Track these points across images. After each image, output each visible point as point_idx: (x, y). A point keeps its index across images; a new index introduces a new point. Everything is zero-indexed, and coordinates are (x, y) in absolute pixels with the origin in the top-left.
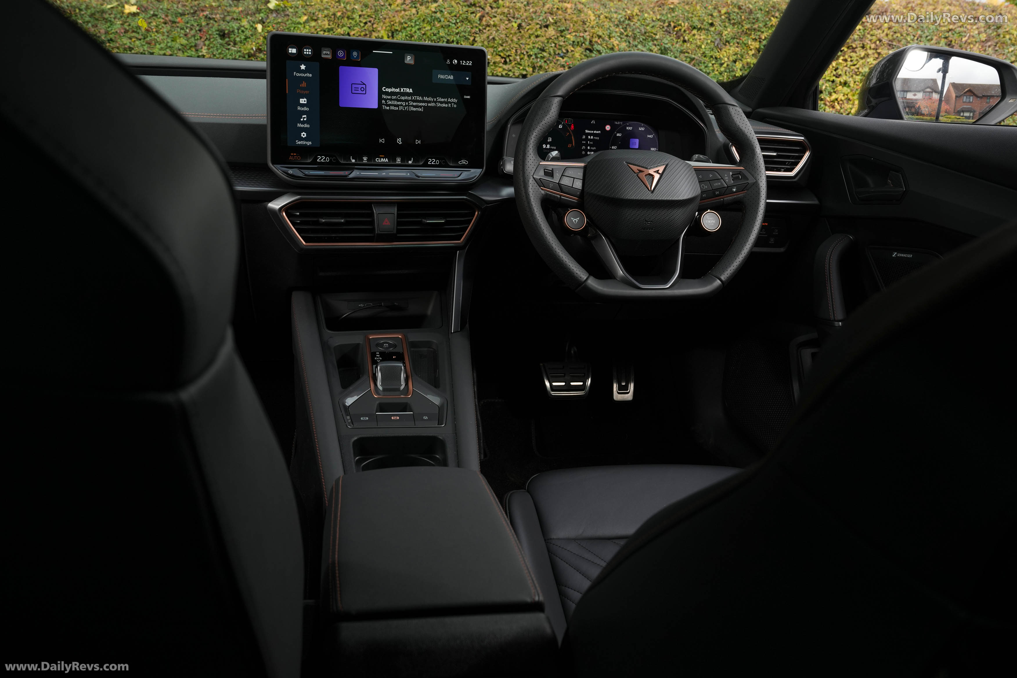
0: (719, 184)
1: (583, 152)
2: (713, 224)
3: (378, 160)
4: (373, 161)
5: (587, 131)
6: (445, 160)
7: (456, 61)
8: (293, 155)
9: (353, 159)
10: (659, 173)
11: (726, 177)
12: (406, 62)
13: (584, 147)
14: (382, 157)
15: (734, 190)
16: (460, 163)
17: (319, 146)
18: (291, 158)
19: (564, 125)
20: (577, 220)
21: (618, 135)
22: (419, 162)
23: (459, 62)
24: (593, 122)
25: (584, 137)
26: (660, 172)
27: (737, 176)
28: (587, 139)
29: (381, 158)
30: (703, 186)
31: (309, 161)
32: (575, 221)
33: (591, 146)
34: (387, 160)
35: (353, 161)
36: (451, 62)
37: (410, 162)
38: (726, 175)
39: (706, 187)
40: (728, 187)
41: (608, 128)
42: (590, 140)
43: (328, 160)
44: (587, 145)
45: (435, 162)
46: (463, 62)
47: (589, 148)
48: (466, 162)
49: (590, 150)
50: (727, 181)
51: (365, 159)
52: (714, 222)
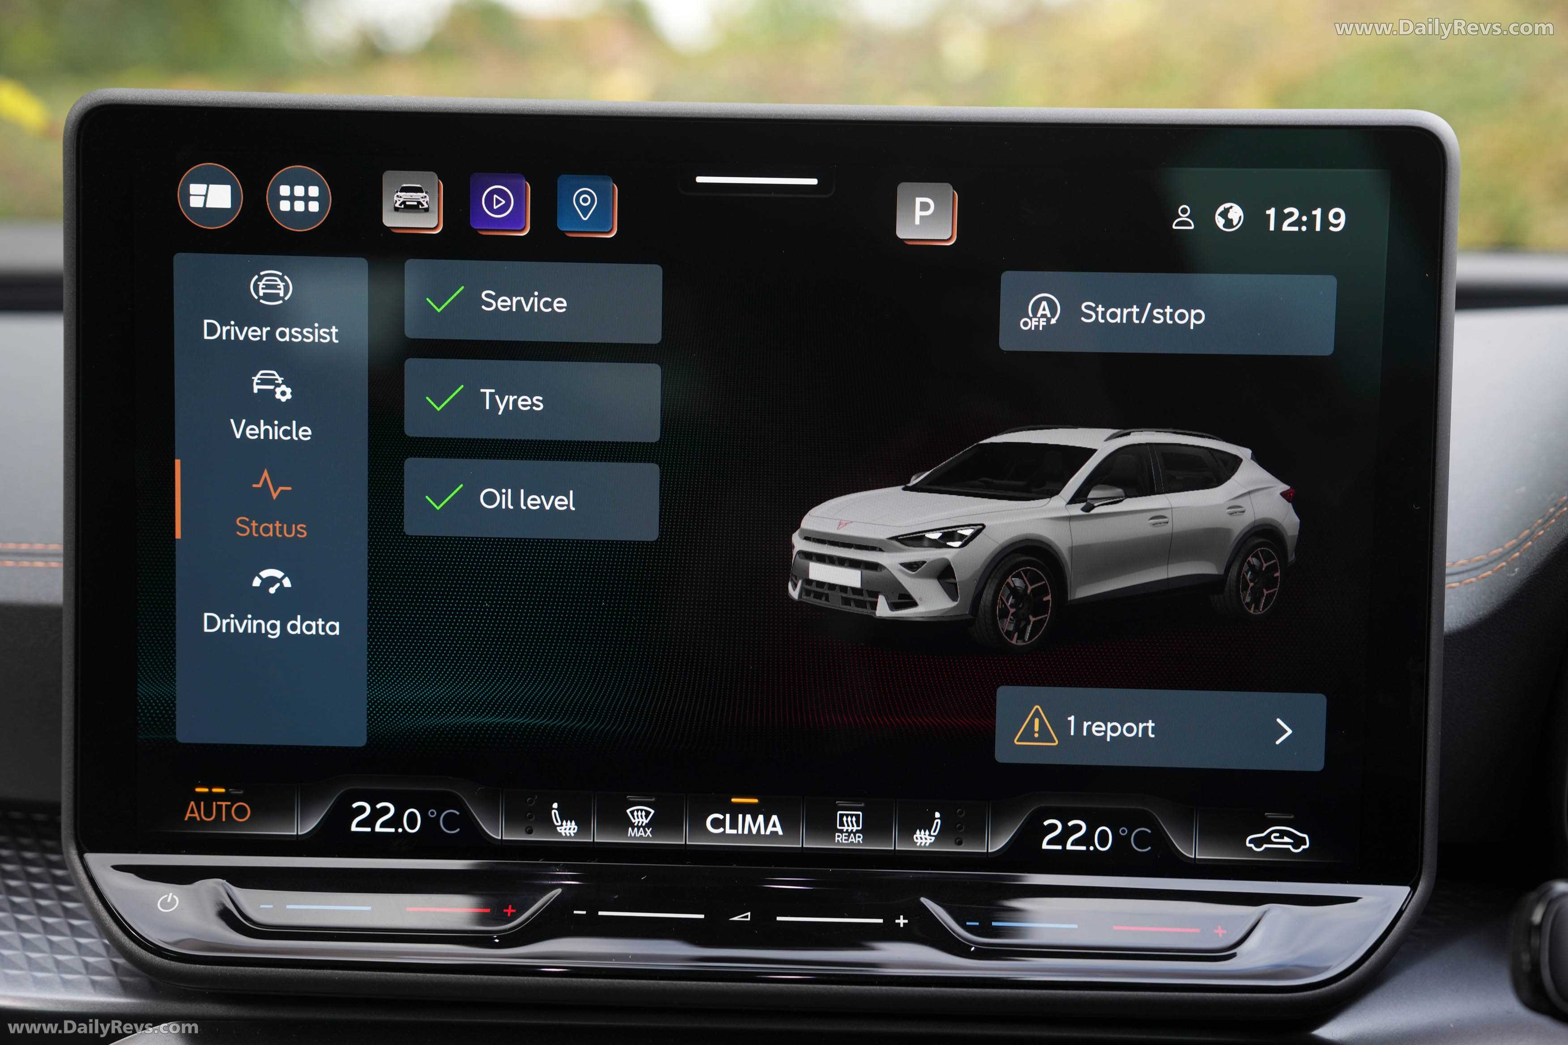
3: (717, 823)
4: (686, 828)
6: (1150, 822)
7: (1236, 213)
8: (210, 798)
9: (564, 817)
12: (902, 233)
14: (745, 809)
16: (1258, 842)
17: (360, 740)
18: (193, 812)
22: (978, 834)
23: (1254, 217)
29: (736, 811)
31: (304, 827)
34: (775, 825)
35: (568, 829)
36: (1204, 217)
37: (923, 839)
43: (412, 825)
45: (1086, 840)
46: (1281, 218)
48: (1297, 842)
51: (640, 815)
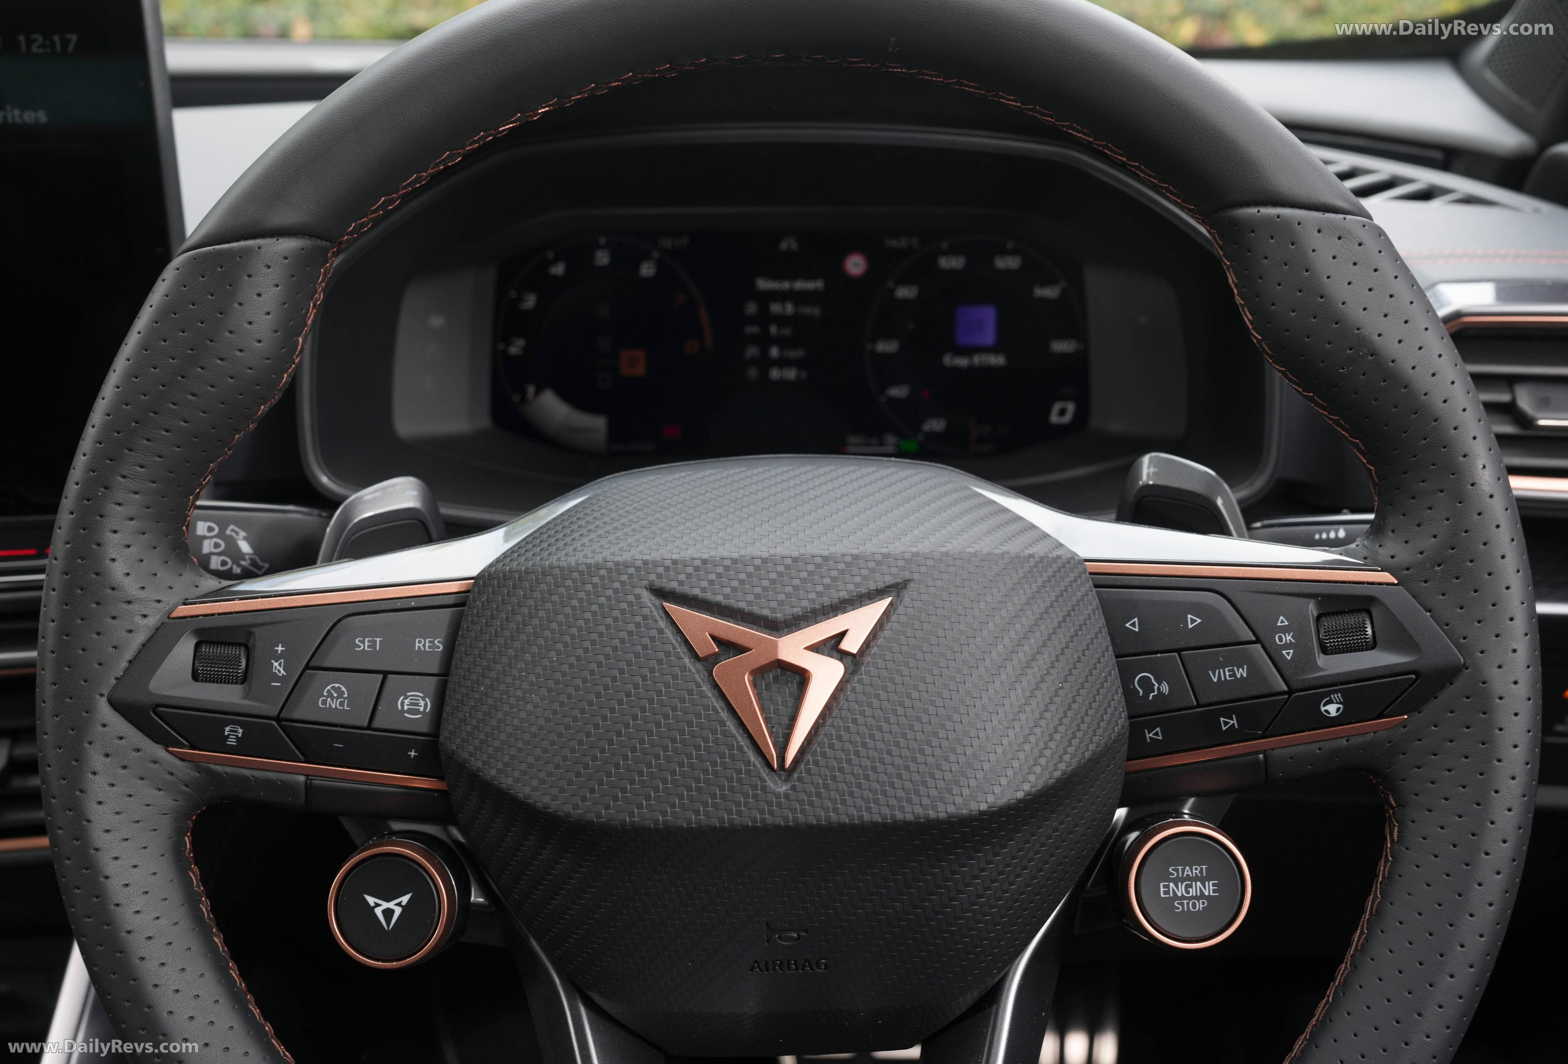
0: (1241, 673)
1: (753, 373)
2: (1200, 906)
5: (763, 284)
10: (843, 655)
11: (1284, 630)
13: (752, 351)
15: (1332, 709)
19: (661, 266)
20: (396, 906)
21: (905, 292)
24: (788, 244)
25: (752, 308)
26: (851, 645)
27: (1351, 620)
28: (764, 318)
30: (1146, 684)
32: (388, 913)
33: (782, 342)
38: (1282, 622)
39: (1165, 688)
40: (1290, 692)
41: (855, 265)
42: (781, 320)
44: (765, 341)
47: (774, 352)
49: (782, 363)
50: (1288, 654)
52: (1209, 889)
